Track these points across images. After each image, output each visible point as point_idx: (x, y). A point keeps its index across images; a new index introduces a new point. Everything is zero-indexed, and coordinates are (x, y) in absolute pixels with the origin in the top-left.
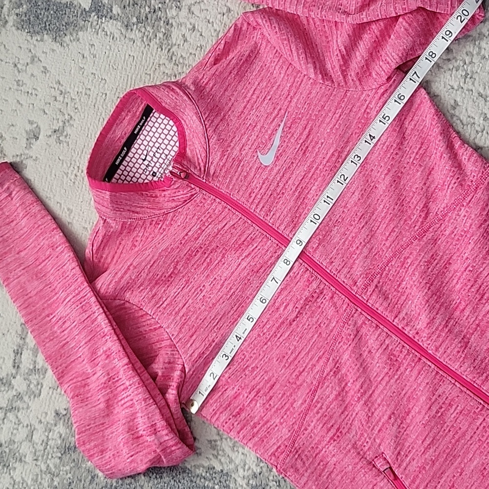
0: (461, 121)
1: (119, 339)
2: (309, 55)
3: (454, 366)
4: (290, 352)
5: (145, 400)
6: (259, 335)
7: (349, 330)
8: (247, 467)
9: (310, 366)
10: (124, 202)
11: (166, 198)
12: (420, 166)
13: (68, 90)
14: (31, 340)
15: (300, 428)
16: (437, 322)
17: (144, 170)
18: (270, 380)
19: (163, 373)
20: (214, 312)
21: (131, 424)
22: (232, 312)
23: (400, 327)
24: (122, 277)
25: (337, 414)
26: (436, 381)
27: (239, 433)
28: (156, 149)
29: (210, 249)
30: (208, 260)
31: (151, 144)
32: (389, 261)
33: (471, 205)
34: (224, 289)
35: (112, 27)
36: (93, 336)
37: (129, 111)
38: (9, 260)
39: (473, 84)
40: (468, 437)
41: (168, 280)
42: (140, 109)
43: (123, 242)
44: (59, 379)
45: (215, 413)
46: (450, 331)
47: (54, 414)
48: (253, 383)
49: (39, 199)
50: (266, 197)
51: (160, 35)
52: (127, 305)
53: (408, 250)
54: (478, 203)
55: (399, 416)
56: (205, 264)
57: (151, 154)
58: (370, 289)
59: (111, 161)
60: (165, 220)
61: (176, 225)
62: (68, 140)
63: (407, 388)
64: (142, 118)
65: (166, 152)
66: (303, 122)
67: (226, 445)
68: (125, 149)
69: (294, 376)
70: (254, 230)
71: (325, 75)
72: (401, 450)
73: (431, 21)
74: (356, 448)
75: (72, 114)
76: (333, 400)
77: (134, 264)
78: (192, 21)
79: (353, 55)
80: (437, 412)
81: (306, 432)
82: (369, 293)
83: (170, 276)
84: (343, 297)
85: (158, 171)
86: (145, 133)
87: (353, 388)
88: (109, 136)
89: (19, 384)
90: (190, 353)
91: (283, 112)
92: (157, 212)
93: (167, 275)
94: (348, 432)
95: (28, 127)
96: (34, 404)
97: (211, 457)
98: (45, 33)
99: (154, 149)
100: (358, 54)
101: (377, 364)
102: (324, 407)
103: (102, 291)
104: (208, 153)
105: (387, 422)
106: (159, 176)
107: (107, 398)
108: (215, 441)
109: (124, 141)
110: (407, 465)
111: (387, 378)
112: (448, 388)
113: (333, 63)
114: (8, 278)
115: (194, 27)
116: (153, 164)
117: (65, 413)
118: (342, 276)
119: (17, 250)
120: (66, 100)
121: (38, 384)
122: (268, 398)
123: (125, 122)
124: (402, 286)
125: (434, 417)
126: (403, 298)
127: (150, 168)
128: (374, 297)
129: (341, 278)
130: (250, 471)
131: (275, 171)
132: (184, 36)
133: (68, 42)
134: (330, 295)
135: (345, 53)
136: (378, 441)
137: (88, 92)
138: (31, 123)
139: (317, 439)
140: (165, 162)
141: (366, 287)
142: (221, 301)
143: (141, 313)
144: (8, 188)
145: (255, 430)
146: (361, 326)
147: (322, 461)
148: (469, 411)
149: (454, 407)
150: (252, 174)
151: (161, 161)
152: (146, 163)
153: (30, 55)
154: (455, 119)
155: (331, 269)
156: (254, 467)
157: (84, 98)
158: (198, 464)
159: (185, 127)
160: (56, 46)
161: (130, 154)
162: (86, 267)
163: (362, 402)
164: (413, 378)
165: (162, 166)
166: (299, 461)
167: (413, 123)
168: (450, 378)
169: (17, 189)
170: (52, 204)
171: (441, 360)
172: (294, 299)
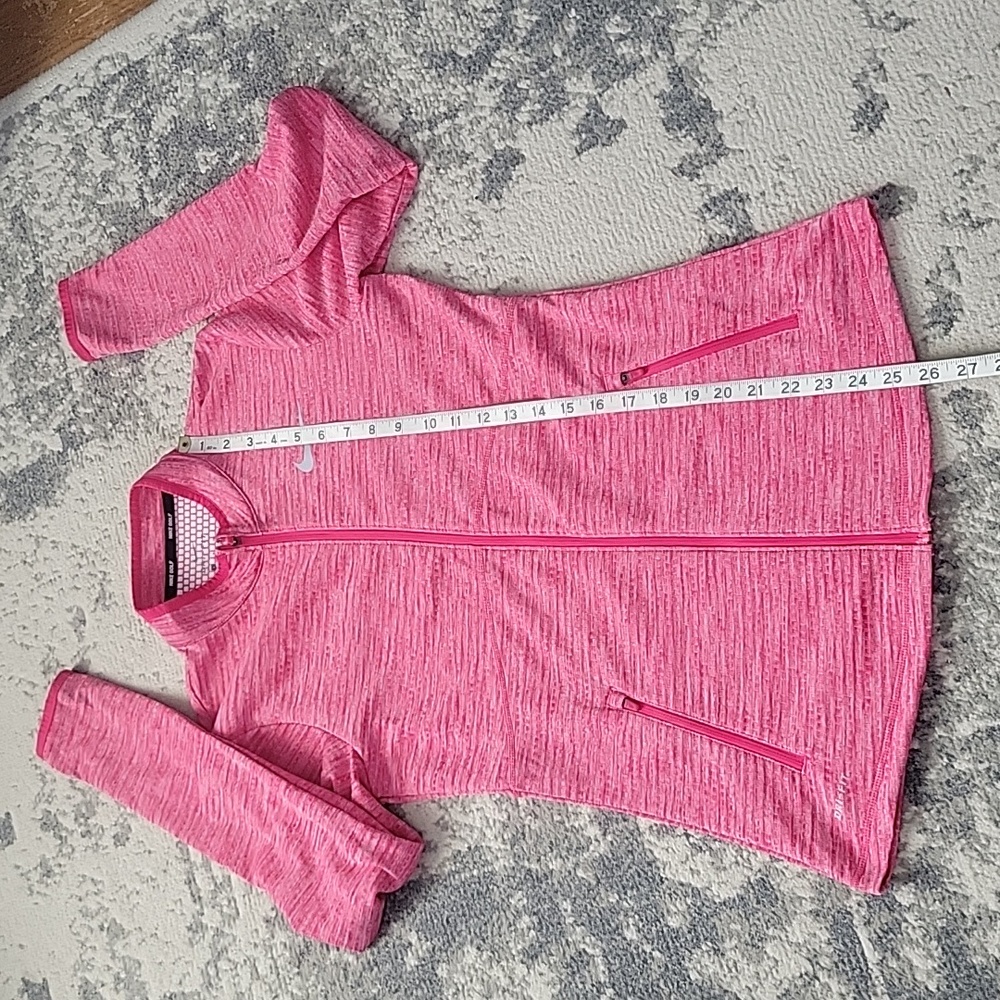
0: (464, 278)
1: (265, 767)
2: (279, 328)
3: (614, 532)
4: (452, 651)
5: (326, 813)
6: (412, 658)
7: (492, 577)
8: (491, 823)
9: (481, 650)
10: (193, 615)
11: (236, 583)
12: (452, 352)
13: (87, 546)
14: (195, 855)
15: (511, 727)
16: (566, 496)
18: (450, 698)
19: (335, 774)
20: (352, 666)
21: (336, 860)
22: (371, 654)
23: (538, 534)
24: (236, 699)
25: (539, 681)
26: (608, 562)
27: (453, 783)
29: (308, 601)
30: (315, 616)
32: (486, 473)
33: (517, 350)
34: (348, 635)
35: (92, 449)
36: (247, 792)
38: (124, 777)
39: (450, 233)
40: (680, 599)
41: (286, 669)
43: (224, 666)
44: (244, 876)
45: (419, 781)
46: (585, 497)
47: (264, 925)
48: (436, 717)
49: (118, 686)
50: (330, 503)
51: (141, 421)
52: (263, 730)
53: (495, 447)
54: (521, 344)
55: (599, 632)
56: (315, 623)
58: (484, 516)
60: (249, 606)
61: (263, 605)
62: (113, 599)
63: (587, 594)
64: (167, 518)
66: (318, 399)
67: (455, 814)
69: (471, 674)
70: (339, 547)
71: (306, 335)
72: (624, 668)
73: (371, 206)
74: (580, 703)
75: (103, 569)
76: (525, 669)
77: (241, 675)
78: (163, 383)
79: (324, 296)
80: (631, 595)
81: (520, 727)
82: (486, 522)
83: (286, 663)
84: (465, 547)
86: (181, 531)
87: (535, 638)
88: (143, 558)
89: (211, 919)
90: (351, 731)
91: (293, 404)
92: (236, 603)
93: (283, 664)
94: (561, 693)
95: (70, 617)
96: (238, 930)
97: (449, 840)
98: (34, 505)
99: (199, 541)
100: (326, 291)
101: (543, 593)
102: (521, 683)
103: (225, 730)
104: (248, 503)
105: (591, 648)
107: (298, 853)
108: (442, 818)
109: (162, 555)
110: (642, 681)
111: (561, 600)
112: (626, 560)
113: (308, 318)
114: (133, 798)
115: (167, 387)
117: (274, 914)
118: (451, 525)
119: (127, 760)
120: (90, 560)
121: (230, 902)
122: (461, 720)
123: (152, 532)
124: (514, 488)
125: (631, 604)
126: (523, 500)
128: (493, 522)
129: (451, 528)
130: (498, 824)
131: (322, 469)
132: (162, 403)
133: (62, 497)
134: (452, 555)
135: (313, 299)
136: (597, 678)
137: (106, 533)
138: (70, 610)
139: (534, 725)
141: (478, 516)
142: (352, 649)
143: (282, 728)
144: (80, 695)
145: (469, 767)
146: (502, 564)
147: (556, 748)
148: (661, 568)
149: (644, 577)
150: (303, 491)
153: (33, 539)
154: (455, 280)
155: (436, 527)
156: (498, 816)
157: (106, 543)
158: (442, 862)
159: (211, 497)
160: (52, 511)
161: (180, 565)
162: (202, 722)
163: (553, 647)
164: (585, 577)
166: (530, 764)
167: (419, 316)
168: (620, 549)
169: (89, 690)
170: (136, 683)
171: (599, 536)
172: (421, 589)
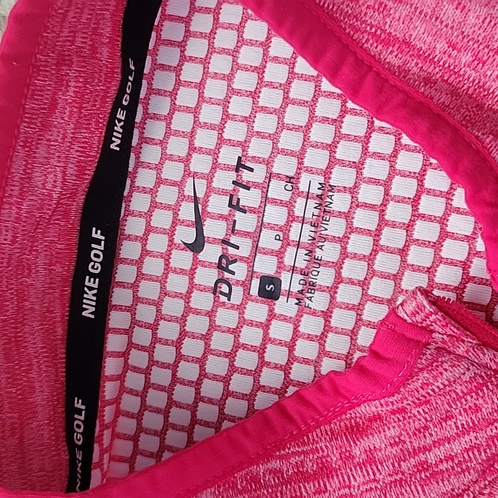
17: (215, 290)
28: (233, 176)
31: (201, 164)
37: (63, 61)
42: (107, 30)
57: (218, 204)
59: (60, 313)
65: (285, 166)
68: (97, 234)
85: (280, 266)
106: (296, 287)
116: (245, 247)
127: (239, 271)
140: (298, 211)
151: (275, 215)
152: (211, 253)
165: (293, 236)
